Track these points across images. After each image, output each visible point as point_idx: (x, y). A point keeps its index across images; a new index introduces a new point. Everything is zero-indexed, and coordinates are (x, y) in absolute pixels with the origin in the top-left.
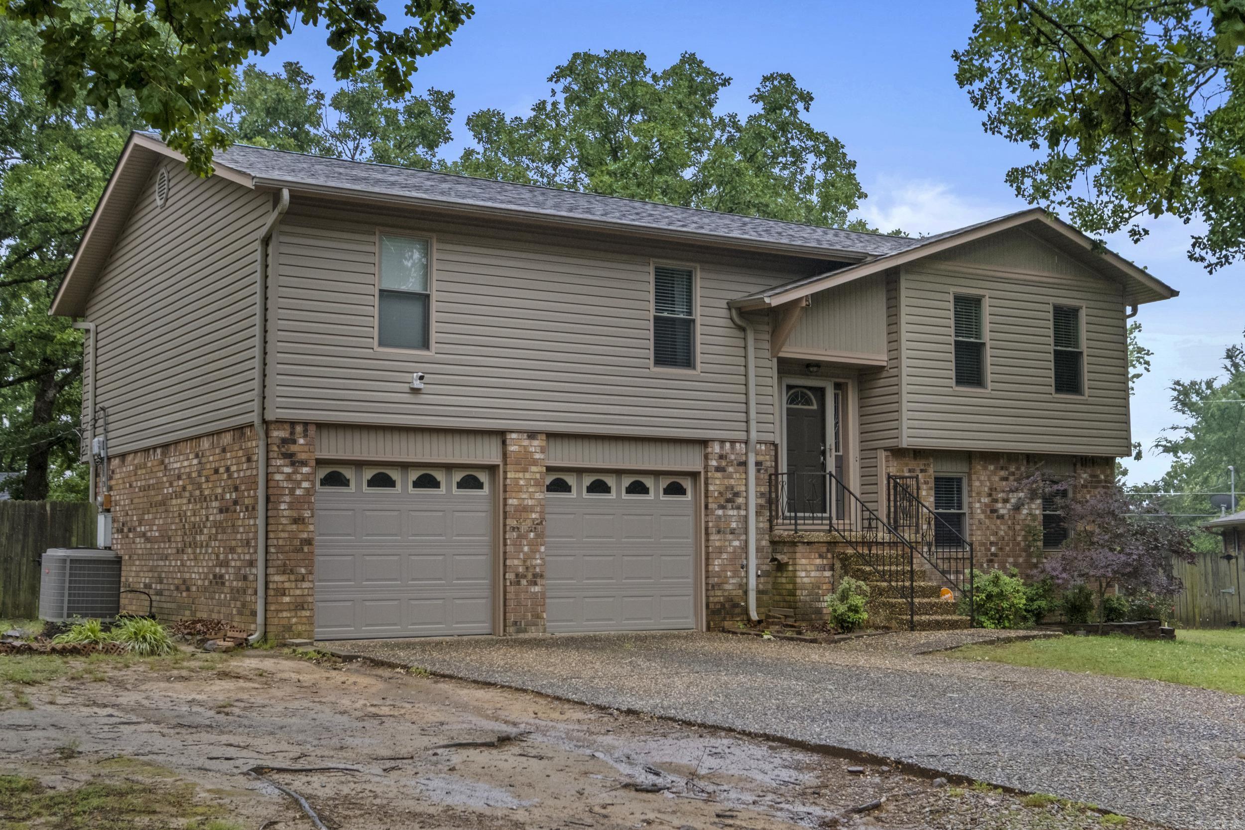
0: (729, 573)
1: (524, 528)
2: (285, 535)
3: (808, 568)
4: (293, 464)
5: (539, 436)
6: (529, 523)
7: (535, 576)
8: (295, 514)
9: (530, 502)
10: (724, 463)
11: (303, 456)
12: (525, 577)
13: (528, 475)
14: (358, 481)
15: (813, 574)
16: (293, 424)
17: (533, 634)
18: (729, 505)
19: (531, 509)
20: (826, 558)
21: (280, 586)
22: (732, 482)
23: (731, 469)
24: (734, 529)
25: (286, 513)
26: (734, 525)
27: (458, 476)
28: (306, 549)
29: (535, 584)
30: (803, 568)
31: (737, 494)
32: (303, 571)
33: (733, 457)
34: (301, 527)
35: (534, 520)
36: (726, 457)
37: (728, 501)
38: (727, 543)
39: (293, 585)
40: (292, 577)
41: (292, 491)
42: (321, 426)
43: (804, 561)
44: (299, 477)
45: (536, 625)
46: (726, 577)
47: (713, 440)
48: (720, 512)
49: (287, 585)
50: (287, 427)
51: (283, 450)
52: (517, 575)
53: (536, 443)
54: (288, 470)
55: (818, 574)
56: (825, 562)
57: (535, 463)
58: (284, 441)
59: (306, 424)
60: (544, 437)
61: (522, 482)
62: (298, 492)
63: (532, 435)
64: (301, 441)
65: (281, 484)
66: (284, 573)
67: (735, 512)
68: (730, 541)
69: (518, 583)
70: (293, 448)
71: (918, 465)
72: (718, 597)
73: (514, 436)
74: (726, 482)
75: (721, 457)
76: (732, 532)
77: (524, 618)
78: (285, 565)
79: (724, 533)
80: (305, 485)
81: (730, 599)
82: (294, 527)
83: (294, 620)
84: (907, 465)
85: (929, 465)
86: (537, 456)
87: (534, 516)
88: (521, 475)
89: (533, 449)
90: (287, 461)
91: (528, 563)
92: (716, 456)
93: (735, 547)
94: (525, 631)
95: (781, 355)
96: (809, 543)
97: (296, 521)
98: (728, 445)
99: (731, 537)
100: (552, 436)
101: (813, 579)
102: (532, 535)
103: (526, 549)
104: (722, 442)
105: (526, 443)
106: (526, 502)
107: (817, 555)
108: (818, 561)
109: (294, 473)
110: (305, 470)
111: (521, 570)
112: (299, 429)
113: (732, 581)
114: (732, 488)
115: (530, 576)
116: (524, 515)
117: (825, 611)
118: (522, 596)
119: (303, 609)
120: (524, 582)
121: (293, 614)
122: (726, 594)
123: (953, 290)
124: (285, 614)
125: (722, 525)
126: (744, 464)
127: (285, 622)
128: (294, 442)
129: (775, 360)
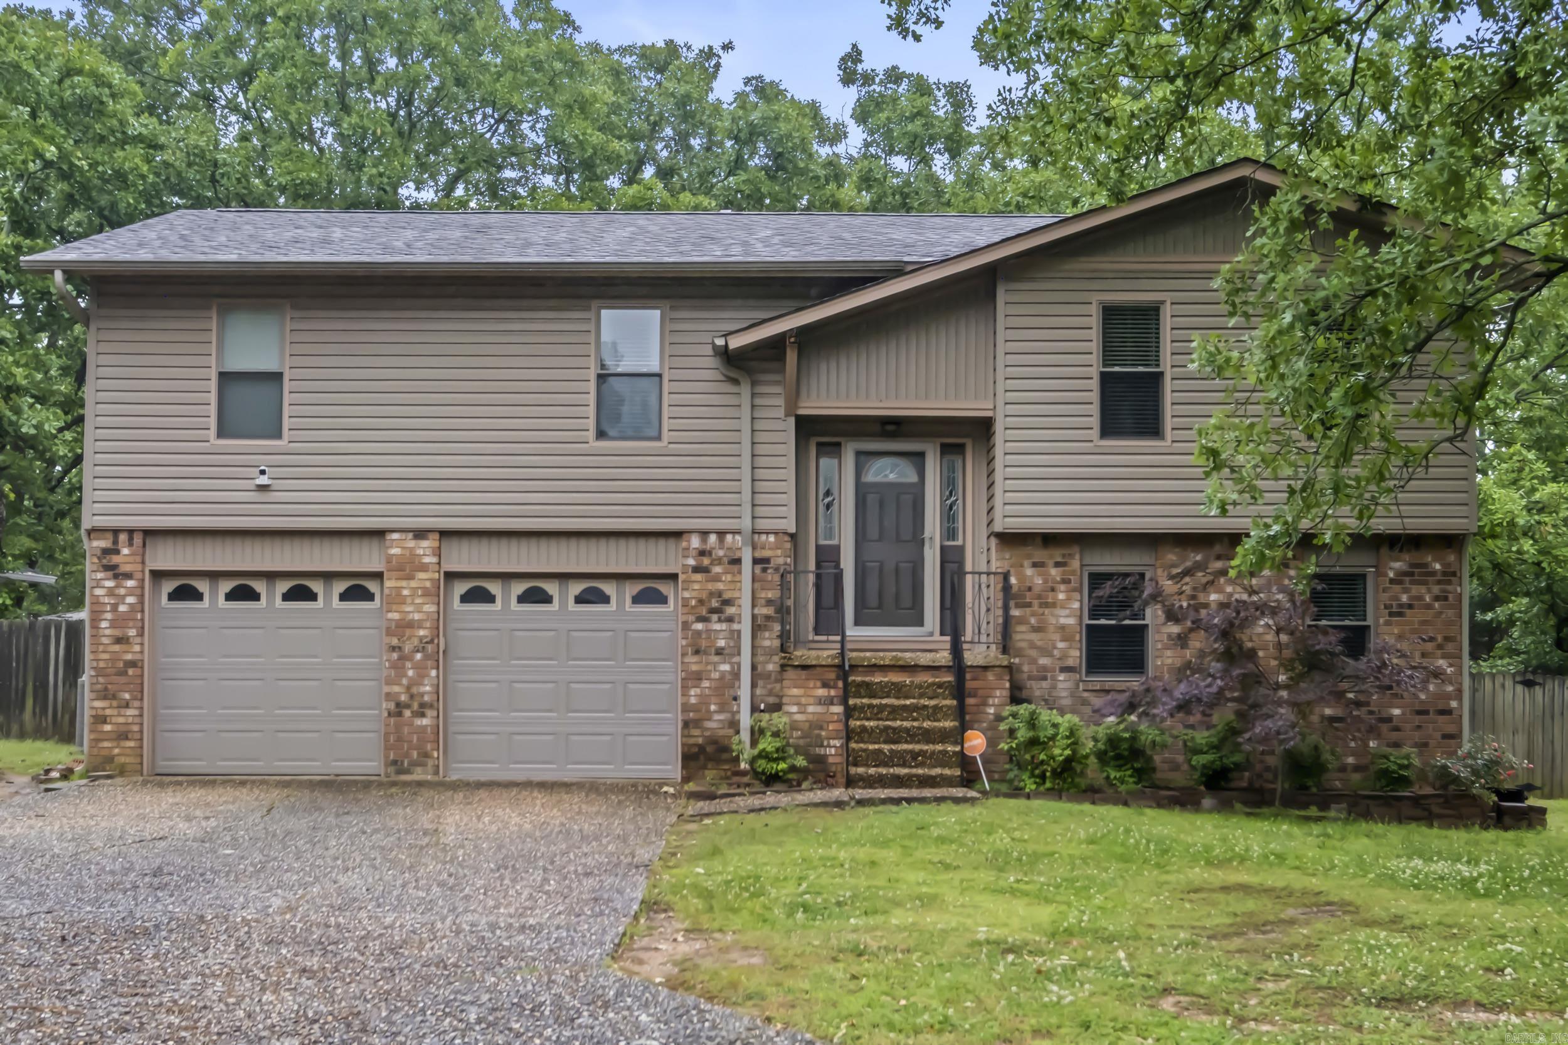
0: (713, 708)
1: (407, 648)
2: (106, 656)
3: (803, 700)
4: (116, 577)
5: (431, 536)
6: (416, 642)
7: (422, 705)
8: (117, 633)
9: (417, 616)
10: (706, 561)
11: (126, 568)
12: (408, 706)
13: (413, 584)
14: (214, 597)
15: (811, 709)
16: (116, 532)
17: (418, 775)
18: (715, 617)
19: (419, 625)
20: (835, 687)
21: (100, 712)
22: (720, 586)
23: (717, 569)
24: (723, 649)
25: (108, 632)
26: (721, 643)
27: (340, 587)
28: (131, 672)
29: (423, 715)
30: (794, 700)
31: (728, 602)
32: (127, 696)
33: (721, 553)
34: (124, 647)
35: (421, 639)
36: (710, 553)
37: (713, 611)
38: (709, 667)
39: (115, 712)
40: (115, 703)
41: (115, 608)
42: (149, 533)
43: (795, 691)
44: (122, 591)
45: (424, 765)
46: (708, 711)
47: (690, 532)
48: (699, 626)
49: (108, 712)
50: (110, 536)
51: (105, 561)
52: (398, 705)
53: (425, 543)
54: (110, 584)
55: (819, 709)
56: (833, 692)
57: (424, 568)
58: (106, 552)
59: (131, 532)
60: (437, 536)
61: (405, 592)
62: (122, 608)
63: (420, 534)
64: (125, 551)
65: (102, 600)
66: (105, 698)
67: (724, 626)
68: (715, 664)
69: (400, 714)
70: (115, 559)
71: (1051, 557)
72: (698, 737)
73: (395, 536)
74: (711, 586)
75: (702, 553)
76: (719, 652)
77: (407, 755)
78: (106, 689)
79: (706, 653)
80: (130, 600)
81: (713, 741)
82: (117, 648)
83: (116, 751)
84: (1029, 557)
85: (1071, 556)
86: (427, 560)
87: (422, 633)
88: (404, 583)
89: (421, 552)
90: (110, 574)
91: (414, 690)
92: (694, 553)
93: (723, 673)
94: (407, 772)
95: (801, 412)
96: (805, 667)
97: (119, 640)
98: (713, 538)
99: (716, 659)
100: (445, 534)
101: (810, 717)
102: (419, 656)
103: (410, 673)
104: (704, 534)
105: (412, 544)
106: (411, 616)
107: (819, 684)
108: (821, 692)
109: (117, 587)
110: (130, 583)
111: (403, 698)
112: (123, 537)
113: (717, 717)
114: (720, 594)
115: (415, 706)
116: (408, 632)
117: (831, 760)
118: (406, 730)
119: (127, 739)
120: (407, 713)
121: (115, 744)
122: (707, 734)
123: (1096, 298)
124: (106, 744)
125: (704, 644)
126: (737, 561)
127: (104, 753)
128: (117, 552)
129: (792, 420)
